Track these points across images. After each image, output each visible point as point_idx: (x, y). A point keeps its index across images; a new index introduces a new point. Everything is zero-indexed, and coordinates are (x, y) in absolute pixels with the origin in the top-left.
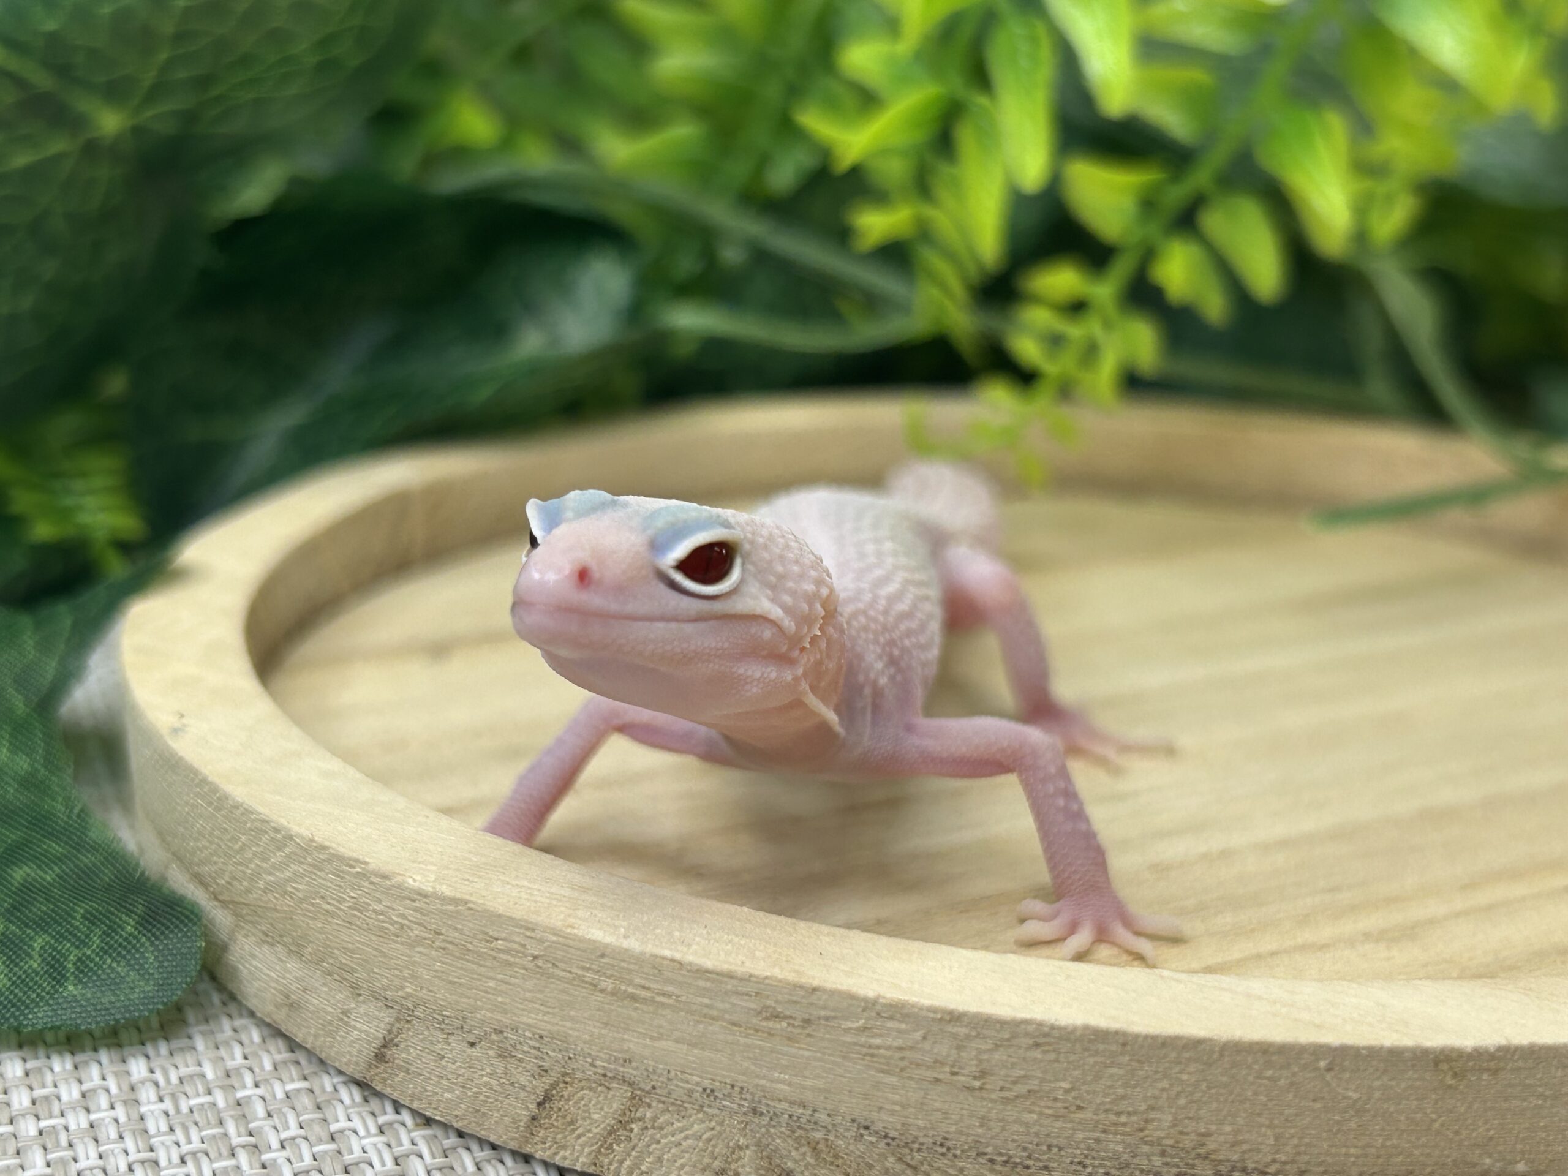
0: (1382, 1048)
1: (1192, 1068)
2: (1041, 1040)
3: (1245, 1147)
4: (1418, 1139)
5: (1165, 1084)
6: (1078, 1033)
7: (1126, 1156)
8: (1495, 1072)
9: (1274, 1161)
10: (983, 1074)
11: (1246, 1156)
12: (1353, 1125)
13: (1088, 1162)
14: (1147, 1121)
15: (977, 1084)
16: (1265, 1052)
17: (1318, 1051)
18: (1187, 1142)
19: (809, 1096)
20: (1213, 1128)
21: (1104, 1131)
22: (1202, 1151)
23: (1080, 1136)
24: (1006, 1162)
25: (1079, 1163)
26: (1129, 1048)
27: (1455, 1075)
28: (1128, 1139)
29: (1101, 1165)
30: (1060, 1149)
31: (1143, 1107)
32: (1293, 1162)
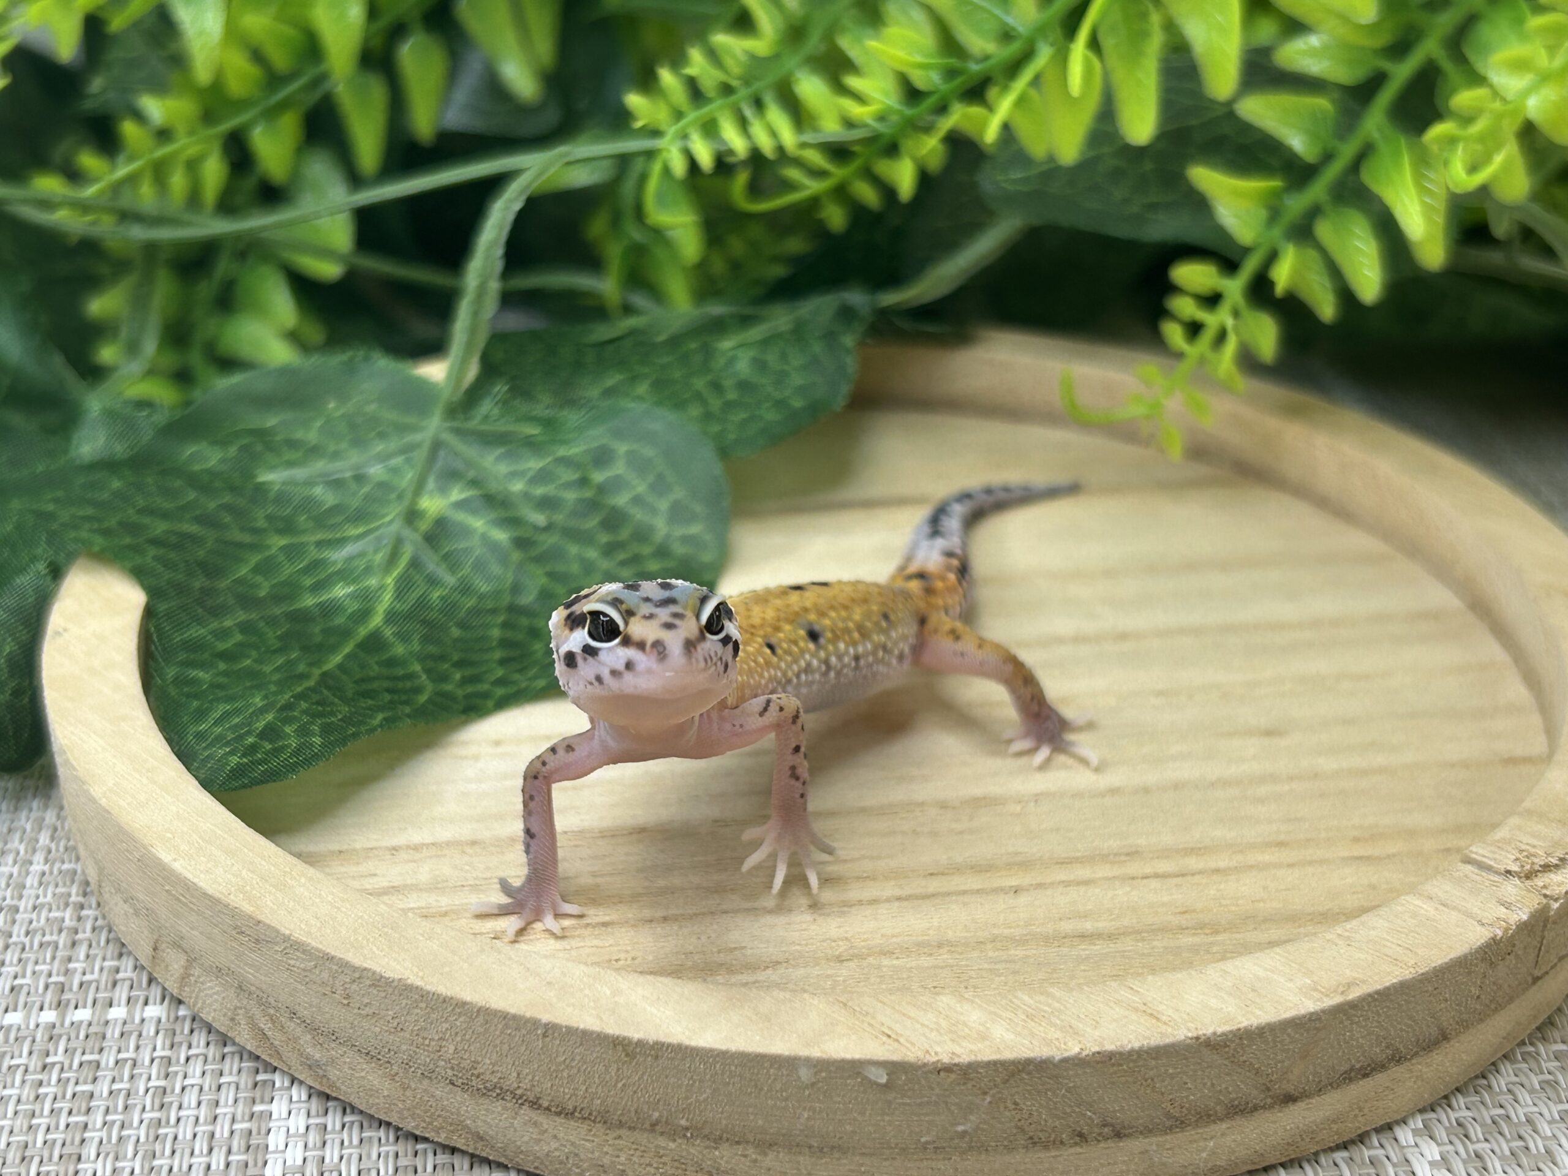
0: (577, 1029)
1: (462, 1019)
2: (376, 983)
3: (499, 1075)
4: (609, 1091)
5: (446, 1025)
6: (395, 984)
7: (431, 1066)
8: (657, 1057)
9: (519, 1087)
10: (348, 997)
11: (502, 1081)
12: (565, 1074)
13: (411, 1064)
14: (441, 1047)
15: (345, 1002)
16: (505, 1017)
17: (535, 1023)
18: (465, 1064)
19: (264, 987)
20: (480, 1059)
21: (418, 1048)
22: (476, 1072)
23: (404, 1047)
24: (368, 1053)
25: (407, 1064)
26: (424, 999)
27: (627, 1055)
28: (432, 1056)
29: (419, 1068)
30: (395, 1053)
31: (437, 1038)
32: (531, 1090)
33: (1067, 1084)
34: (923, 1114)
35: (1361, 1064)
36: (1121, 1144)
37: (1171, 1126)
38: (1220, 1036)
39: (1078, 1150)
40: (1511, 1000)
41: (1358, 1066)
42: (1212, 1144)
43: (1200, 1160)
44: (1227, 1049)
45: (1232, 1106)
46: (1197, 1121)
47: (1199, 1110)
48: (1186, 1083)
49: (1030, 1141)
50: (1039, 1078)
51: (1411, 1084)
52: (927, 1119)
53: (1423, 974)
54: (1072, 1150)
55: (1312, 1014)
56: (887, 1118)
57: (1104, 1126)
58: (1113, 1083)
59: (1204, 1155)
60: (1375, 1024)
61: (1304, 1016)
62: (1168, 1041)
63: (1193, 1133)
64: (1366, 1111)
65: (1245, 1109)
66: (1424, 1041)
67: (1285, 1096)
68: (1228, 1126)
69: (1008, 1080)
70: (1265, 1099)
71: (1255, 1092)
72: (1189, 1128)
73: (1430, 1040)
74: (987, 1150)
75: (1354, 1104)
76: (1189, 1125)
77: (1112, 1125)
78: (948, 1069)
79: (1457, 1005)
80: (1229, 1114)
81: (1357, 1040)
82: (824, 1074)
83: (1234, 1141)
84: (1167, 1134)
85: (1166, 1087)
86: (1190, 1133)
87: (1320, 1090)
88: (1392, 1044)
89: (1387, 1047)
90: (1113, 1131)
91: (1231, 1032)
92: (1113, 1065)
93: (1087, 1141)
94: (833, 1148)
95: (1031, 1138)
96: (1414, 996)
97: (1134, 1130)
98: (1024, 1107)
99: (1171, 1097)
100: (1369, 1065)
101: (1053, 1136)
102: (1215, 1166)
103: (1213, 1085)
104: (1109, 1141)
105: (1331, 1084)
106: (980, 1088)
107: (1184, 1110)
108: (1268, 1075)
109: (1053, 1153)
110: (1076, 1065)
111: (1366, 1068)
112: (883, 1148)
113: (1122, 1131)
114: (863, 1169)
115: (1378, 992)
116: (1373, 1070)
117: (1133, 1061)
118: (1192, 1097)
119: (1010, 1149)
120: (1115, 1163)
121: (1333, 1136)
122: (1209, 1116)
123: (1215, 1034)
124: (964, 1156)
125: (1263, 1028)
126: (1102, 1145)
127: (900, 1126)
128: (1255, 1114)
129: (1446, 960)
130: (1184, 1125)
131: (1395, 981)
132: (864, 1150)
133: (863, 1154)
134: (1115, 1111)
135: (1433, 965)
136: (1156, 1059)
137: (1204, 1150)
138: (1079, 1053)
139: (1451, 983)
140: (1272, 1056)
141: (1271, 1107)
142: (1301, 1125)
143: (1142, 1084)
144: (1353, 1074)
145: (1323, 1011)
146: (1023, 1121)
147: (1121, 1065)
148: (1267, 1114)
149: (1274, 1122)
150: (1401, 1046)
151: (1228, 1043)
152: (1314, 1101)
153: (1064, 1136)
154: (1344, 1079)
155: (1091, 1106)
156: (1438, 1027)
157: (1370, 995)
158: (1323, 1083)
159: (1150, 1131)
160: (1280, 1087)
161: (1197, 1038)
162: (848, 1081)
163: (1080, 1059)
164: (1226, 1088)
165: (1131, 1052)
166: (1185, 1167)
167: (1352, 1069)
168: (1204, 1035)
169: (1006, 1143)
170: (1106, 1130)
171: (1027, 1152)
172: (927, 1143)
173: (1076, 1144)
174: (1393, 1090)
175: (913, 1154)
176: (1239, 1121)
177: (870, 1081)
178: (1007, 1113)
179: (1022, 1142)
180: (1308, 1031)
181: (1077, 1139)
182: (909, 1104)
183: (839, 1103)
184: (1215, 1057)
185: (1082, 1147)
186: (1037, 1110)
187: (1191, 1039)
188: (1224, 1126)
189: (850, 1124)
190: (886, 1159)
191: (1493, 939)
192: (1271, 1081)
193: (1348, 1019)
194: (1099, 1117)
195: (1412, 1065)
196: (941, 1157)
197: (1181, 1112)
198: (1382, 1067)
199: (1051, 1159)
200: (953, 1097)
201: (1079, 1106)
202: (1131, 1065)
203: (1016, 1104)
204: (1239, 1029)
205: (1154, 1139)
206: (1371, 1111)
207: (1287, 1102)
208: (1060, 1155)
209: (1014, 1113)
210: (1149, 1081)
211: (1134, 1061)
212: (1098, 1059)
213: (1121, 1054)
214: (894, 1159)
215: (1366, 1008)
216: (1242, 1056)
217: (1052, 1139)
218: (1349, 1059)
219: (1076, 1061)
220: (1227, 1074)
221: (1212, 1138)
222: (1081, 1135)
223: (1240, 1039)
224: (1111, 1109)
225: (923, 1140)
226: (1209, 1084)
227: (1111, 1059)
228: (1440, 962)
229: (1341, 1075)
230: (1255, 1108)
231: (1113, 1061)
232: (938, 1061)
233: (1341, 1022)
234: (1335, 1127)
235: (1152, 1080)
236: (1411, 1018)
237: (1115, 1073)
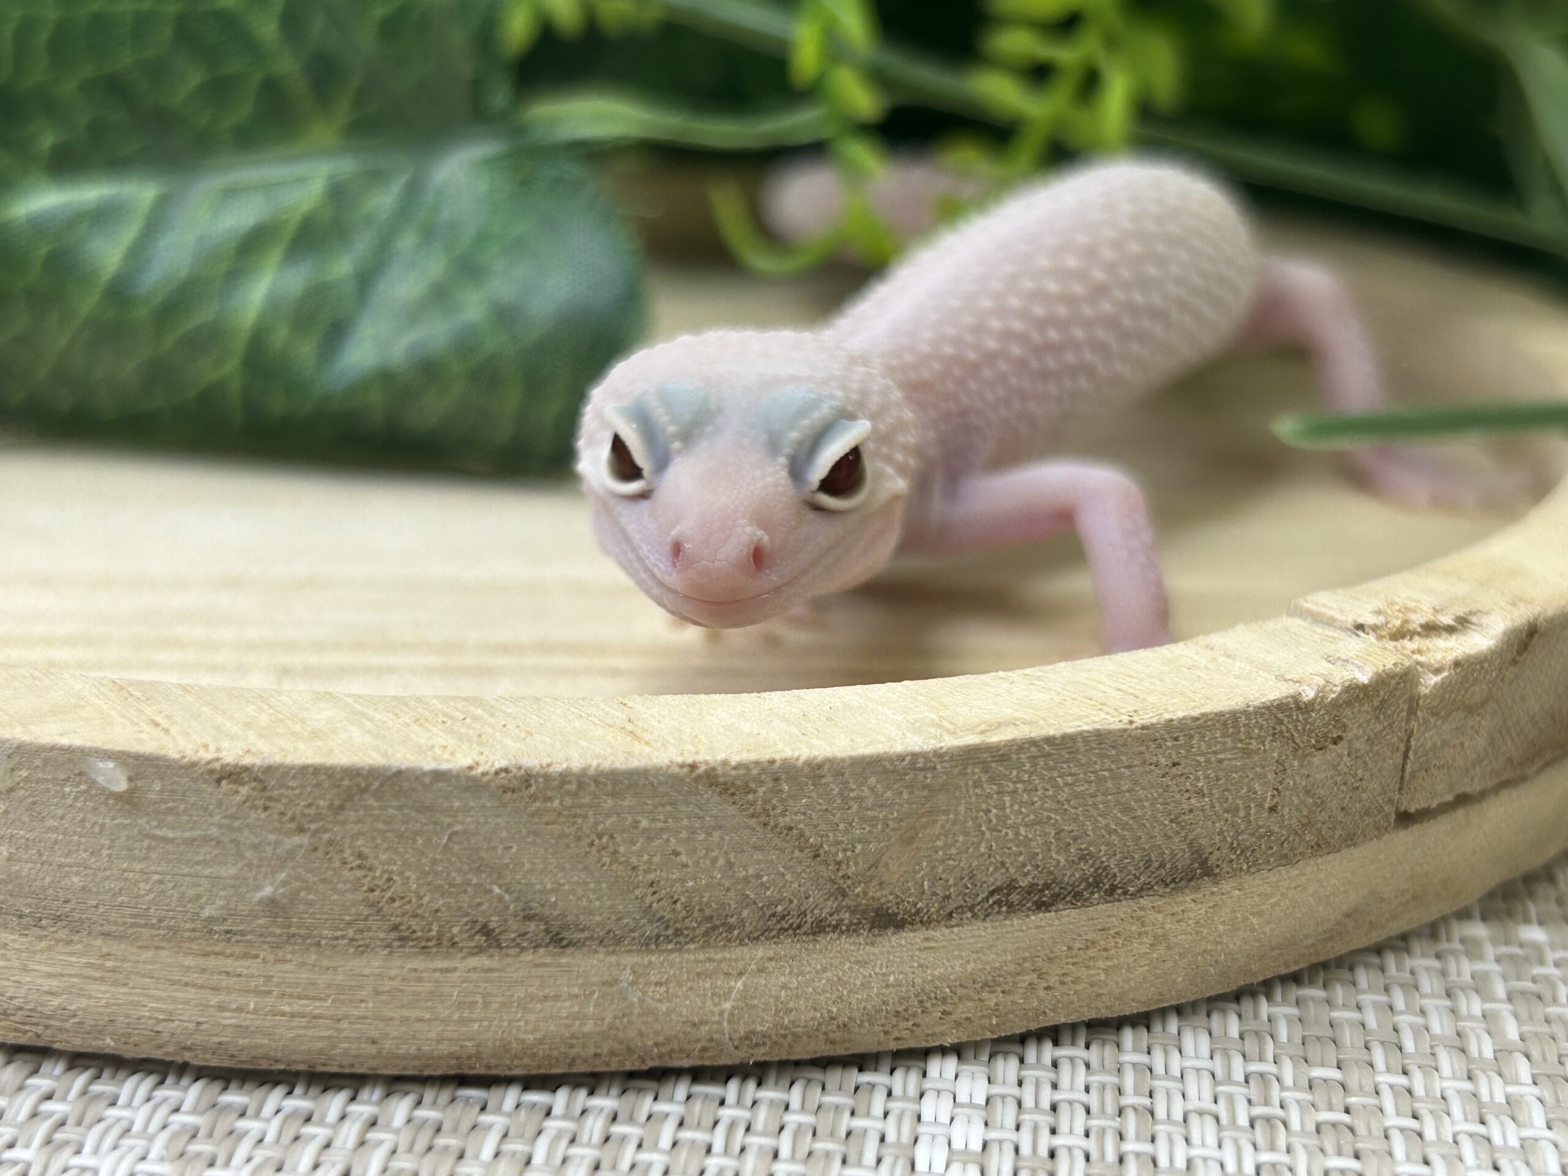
33: (450, 825)
34: (198, 863)
35: (1030, 878)
36: (564, 960)
37: (658, 937)
38: (735, 768)
39: (483, 961)
40: (1350, 840)
41: (1024, 883)
42: (739, 984)
43: (721, 1014)
44: (751, 797)
45: (774, 915)
46: (706, 934)
47: (708, 912)
48: (676, 854)
49: (393, 935)
50: (399, 808)
51: (1145, 949)
52: (207, 872)
53: (1143, 728)
54: (474, 961)
55: (915, 756)
56: (138, 866)
57: (529, 918)
58: (537, 834)
59: (728, 1006)
60: (1055, 806)
61: (901, 758)
62: (635, 763)
63: (701, 957)
64: (1053, 980)
65: (799, 927)
66: (1162, 865)
67: (877, 911)
68: (771, 953)
69: (341, 808)
70: (837, 911)
71: (816, 895)
72: (692, 946)
73: (1174, 868)
74: (318, 944)
75: (1025, 959)
76: (692, 940)
77: (543, 919)
78: (233, 775)
79: (1227, 811)
80: (769, 930)
81: (1015, 827)
82: (24, 773)
83: (784, 987)
84: (650, 952)
85: (639, 855)
86: (692, 956)
87: (950, 915)
88: (1090, 854)
89: (1082, 858)
90: (547, 931)
91: (757, 763)
92: (534, 798)
93: (499, 946)
94: (59, 918)
95: (395, 928)
96: (1128, 767)
97: (586, 934)
98: (376, 862)
99: (651, 877)
100: (1047, 886)
101: (435, 927)
102: (753, 1032)
103: (730, 865)
104: (541, 951)
105: (971, 909)
106: (293, 819)
107: (679, 906)
108: (839, 863)
109: (440, 964)
110: (467, 789)
111: (1041, 891)
112: (135, 925)
113: (564, 934)
114: (109, 964)
115: (1049, 740)
116: (1056, 898)
117: (568, 793)
118: (690, 884)
119: (363, 949)
120: (557, 998)
121: (990, 1017)
122: (731, 928)
123: (725, 763)
124: (280, 954)
125: (820, 766)
126: (528, 957)
127: (161, 882)
128: (823, 940)
129: (1195, 713)
130: (681, 938)
131: (1086, 728)
132: (107, 928)
133: (107, 935)
134: (544, 892)
135: (1167, 716)
136: (614, 795)
137: (726, 996)
138: (471, 768)
139: (1208, 761)
140: (842, 826)
141: (852, 929)
142: (918, 981)
143: (592, 844)
144: (1015, 897)
145: (938, 754)
146: (377, 893)
147: (549, 799)
148: (845, 943)
149: (864, 963)
150: (1112, 863)
151: (753, 785)
152: (939, 933)
153: (455, 930)
154: (998, 903)
155: (500, 877)
156: (1190, 845)
157: (1033, 742)
158: (952, 905)
159: (619, 941)
160: (865, 893)
161: (693, 767)
162: (67, 789)
163: (468, 778)
164: (758, 876)
165: (565, 777)
166: (694, 1025)
167: (1011, 886)
168: (706, 763)
169: (350, 933)
170: (532, 927)
171: (390, 953)
172: (210, 920)
173: (480, 950)
174: (1106, 950)
175: (191, 940)
176: (787, 947)
177: (103, 789)
178: (347, 873)
179: (382, 935)
180: (911, 787)
181: (480, 939)
182: (172, 841)
183: (55, 830)
184: (731, 810)
185: (491, 956)
186: (401, 873)
187: (682, 766)
188: (761, 952)
189: (77, 874)
190: (147, 947)
191: (1293, 697)
192: (846, 877)
193: (991, 780)
194: (518, 899)
195: (1142, 908)
196: (238, 950)
197: (674, 910)
198: (1076, 896)
199: (438, 975)
200: (246, 832)
201: (478, 871)
202: (568, 801)
203: (360, 856)
204: (772, 762)
205: (629, 960)
206: (1063, 983)
207: (886, 927)
208: (455, 969)
209: (360, 873)
210: (605, 839)
211: (575, 795)
212: (504, 782)
213: (547, 777)
214: (158, 948)
215: (1028, 766)
216: (783, 814)
217: (433, 933)
218: (1003, 864)
219: (463, 782)
220: (756, 848)
221: (740, 974)
222: (486, 931)
223: (776, 780)
224: (538, 887)
225: (206, 913)
226: (721, 861)
227: (529, 786)
228: (1180, 714)
229: (992, 893)
230: (820, 928)
231: (533, 789)
232: (217, 759)
233: (977, 784)
234: (992, 1000)
235: (612, 837)
236: (1127, 809)
237: (537, 813)
